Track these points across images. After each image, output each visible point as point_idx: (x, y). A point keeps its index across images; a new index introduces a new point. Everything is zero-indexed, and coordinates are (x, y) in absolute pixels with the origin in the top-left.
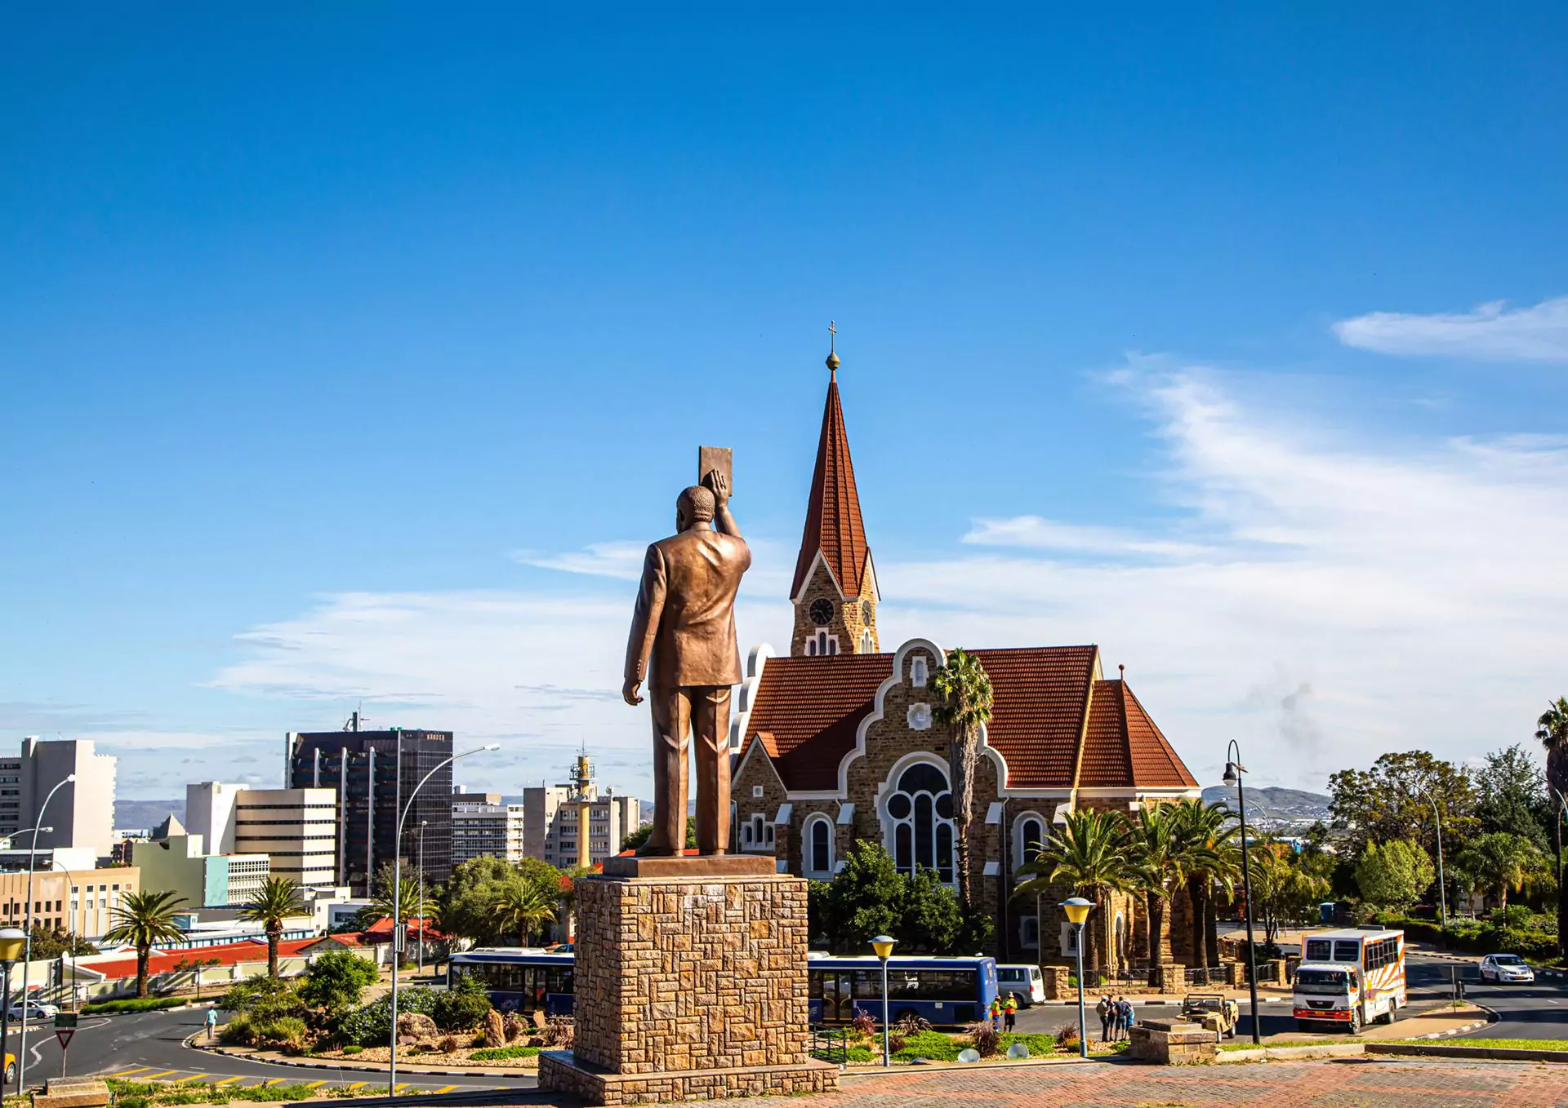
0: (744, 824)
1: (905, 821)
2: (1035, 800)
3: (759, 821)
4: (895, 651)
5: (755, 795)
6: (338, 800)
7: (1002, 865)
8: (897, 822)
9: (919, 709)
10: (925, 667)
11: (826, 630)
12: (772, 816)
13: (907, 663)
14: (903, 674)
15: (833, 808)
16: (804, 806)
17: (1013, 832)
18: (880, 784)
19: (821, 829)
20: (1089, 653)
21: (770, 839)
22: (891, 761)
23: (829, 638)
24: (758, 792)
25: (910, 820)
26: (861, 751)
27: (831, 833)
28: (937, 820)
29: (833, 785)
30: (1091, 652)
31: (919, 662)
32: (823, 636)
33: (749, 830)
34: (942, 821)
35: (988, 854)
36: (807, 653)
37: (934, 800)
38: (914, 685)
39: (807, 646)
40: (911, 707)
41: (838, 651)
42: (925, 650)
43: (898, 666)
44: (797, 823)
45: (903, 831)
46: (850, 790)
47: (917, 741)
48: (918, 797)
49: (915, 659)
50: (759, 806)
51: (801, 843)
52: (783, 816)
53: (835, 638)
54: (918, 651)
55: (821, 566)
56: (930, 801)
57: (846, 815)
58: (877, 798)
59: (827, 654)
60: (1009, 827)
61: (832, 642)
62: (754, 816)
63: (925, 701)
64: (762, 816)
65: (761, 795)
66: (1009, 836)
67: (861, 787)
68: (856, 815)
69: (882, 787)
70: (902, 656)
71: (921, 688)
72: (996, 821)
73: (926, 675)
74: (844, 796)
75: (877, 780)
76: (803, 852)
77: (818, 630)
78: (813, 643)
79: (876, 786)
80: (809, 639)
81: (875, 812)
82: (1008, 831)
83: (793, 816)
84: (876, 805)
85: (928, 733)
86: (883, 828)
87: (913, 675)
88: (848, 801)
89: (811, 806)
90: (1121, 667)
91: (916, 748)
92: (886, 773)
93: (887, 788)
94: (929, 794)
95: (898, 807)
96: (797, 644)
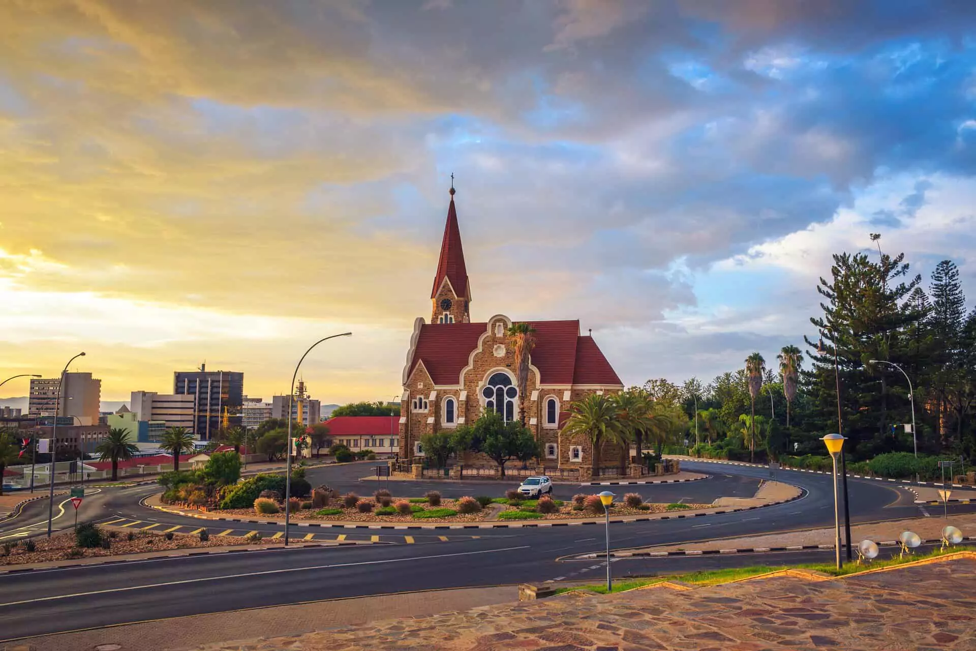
0: (413, 400)
1: (491, 399)
2: (554, 390)
3: (421, 399)
4: (487, 321)
5: (419, 387)
6: (195, 399)
7: (538, 420)
8: (487, 400)
9: (499, 347)
10: (502, 328)
11: (448, 313)
12: (427, 396)
13: (494, 326)
14: (492, 331)
15: (456, 393)
16: (442, 392)
17: (543, 404)
18: (480, 382)
19: (450, 403)
20: (575, 324)
21: (426, 407)
22: (485, 371)
23: (449, 316)
24: (420, 386)
25: (494, 399)
26: (471, 366)
27: (455, 405)
28: (506, 399)
29: (457, 382)
30: (576, 323)
31: (499, 325)
32: (446, 315)
33: (415, 403)
34: (509, 399)
35: (531, 415)
36: (439, 322)
37: (505, 389)
38: (497, 336)
39: (439, 320)
40: (495, 346)
41: (454, 322)
42: (502, 319)
43: (489, 328)
44: (439, 400)
45: (490, 404)
46: (465, 385)
47: (499, 362)
48: (498, 388)
49: (498, 324)
50: (421, 392)
51: (441, 409)
52: (433, 396)
53: (453, 316)
54: (499, 321)
55: (446, 285)
56: (503, 390)
57: (463, 396)
58: (478, 389)
59: (448, 322)
60: (541, 402)
61: (451, 318)
62: (418, 397)
63: (502, 343)
64: (422, 397)
65: (422, 387)
66: (541, 407)
67: (470, 383)
68: (468, 397)
69: (481, 384)
70: (491, 323)
71: (500, 338)
72: (536, 399)
73: (503, 331)
74: (462, 387)
75: (478, 381)
76: (442, 414)
77: (444, 313)
78: (441, 318)
79: (478, 383)
80: (440, 317)
81: (477, 395)
82: (541, 404)
83: (437, 397)
84: (478, 391)
85: (502, 359)
86: (481, 403)
87: (496, 331)
88: (465, 389)
89: (445, 392)
90: (590, 330)
91: (498, 365)
92: (483, 377)
93: (483, 384)
94: (502, 386)
95: (488, 393)
96: (435, 318)
